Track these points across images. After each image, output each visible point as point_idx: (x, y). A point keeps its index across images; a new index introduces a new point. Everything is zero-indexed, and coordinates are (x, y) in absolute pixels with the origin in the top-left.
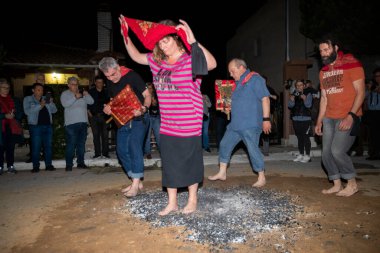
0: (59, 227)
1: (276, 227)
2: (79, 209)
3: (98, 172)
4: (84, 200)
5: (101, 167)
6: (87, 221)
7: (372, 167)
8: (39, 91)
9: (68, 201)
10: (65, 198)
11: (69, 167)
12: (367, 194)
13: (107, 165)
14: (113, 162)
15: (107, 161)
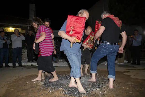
0: (13, 89)
1: (98, 89)
2: (21, 82)
3: (28, 68)
4: (23, 79)
5: (30, 66)
6: (24, 87)
7: (134, 67)
8: (3, 34)
9: (16, 79)
10: (15, 78)
11: (14, 66)
12: (131, 77)
13: (32, 65)
14: (35, 64)
15: (32, 64)
